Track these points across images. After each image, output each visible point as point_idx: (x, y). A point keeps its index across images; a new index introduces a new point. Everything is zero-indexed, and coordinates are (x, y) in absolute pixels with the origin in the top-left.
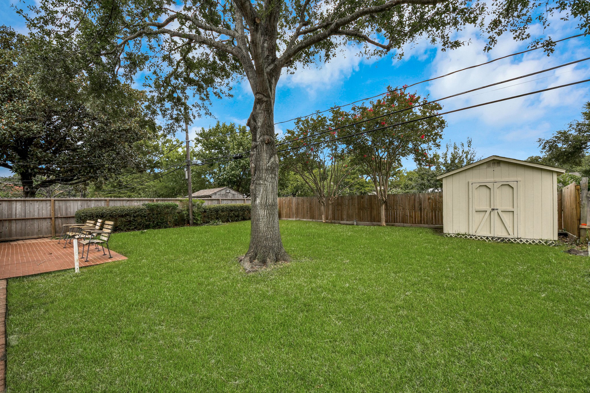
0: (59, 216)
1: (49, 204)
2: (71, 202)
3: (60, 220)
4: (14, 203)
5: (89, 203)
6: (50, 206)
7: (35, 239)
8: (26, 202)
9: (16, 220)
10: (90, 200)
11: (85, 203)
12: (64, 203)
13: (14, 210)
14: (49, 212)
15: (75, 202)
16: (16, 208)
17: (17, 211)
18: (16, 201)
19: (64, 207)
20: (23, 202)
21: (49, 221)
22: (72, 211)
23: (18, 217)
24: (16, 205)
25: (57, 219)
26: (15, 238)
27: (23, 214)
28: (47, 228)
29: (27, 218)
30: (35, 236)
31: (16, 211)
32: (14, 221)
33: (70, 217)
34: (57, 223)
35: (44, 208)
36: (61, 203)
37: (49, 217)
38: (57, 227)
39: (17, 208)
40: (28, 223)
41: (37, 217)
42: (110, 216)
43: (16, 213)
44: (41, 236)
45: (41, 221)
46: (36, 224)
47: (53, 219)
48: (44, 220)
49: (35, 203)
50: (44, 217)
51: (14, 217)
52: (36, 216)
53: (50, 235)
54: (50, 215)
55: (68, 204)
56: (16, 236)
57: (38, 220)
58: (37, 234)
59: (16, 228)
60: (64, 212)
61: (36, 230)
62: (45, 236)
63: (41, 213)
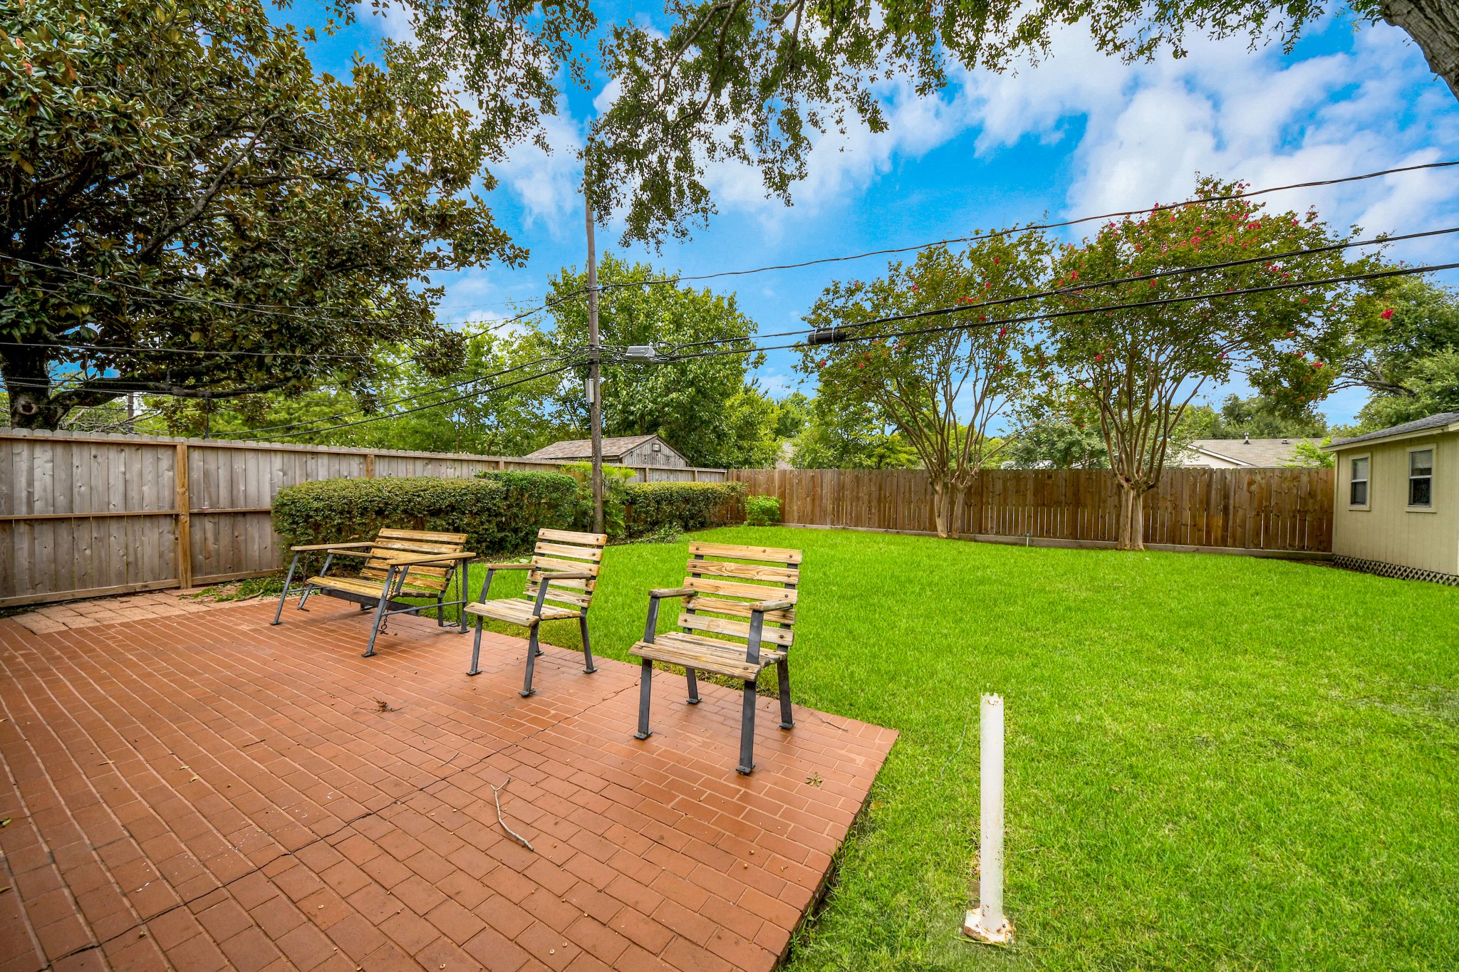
0: (206, 507)
1: (165, 458)
2: (250, 456)
3: (209, 525)
4: (23, 451)
5: (311, 463)
6: (172, 468)
7: (114, 596)
8: (75, 449)
9: (30, 522)
10: (312, 453)
11: (296, 462)
12: (222, 458)
13: (22, 481)
14: (166, 493)
15: (262, 457)
16: (31, 470)
17: (37, 484)
18: (33, 442)
19: (223, 474)
20: (59, 450)
21: (166, 525)
22: (252, 489)
23: (40, 510)
24: (32, 458)
25: (197, 522)
26: (26, 597)
27: (61, 500)
28: (161, 555)
29: (77, 513)
30: (115, 588)
31: (30, 483)
32: (23, 528)
33: (244, 514)
34: (198, 536)
35: (149, 477)
36: (211, 456)
37: (166, 510)
38: (197, 549)
39: (38, 473)
40: (85, 534)
41: (122, 512)
42: (405, 511)
43: (30, 494)
44: (138, 585)
45: (138, 526)
46: (116, 536)
47: (185, 518)
48: (148, 524)
49: (112, 454)
50: (147, 511)
51: (22, 512)
52: (117, 508)
53: (171, 582)
54: (173, 507)
55: (239, 462)
56: (34, 587)
57: (124, 523)
58: (121, 578)
59: (32, 553)
60: (224, 493)
61: (116, 564)
62: (153, 584)
63: (134, 494)
